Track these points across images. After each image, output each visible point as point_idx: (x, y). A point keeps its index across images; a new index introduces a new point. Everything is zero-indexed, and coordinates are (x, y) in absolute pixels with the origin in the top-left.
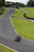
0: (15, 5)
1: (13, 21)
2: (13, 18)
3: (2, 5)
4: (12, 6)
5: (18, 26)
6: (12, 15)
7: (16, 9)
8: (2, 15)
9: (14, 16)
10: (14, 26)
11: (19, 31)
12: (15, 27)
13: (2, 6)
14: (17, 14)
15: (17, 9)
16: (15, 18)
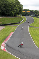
0: (33, 13)
1: (31, 31)
2: (32, 28)
3: (19, 13)
4: (30, 15)
5: (37, 37)
7: (35, 18)
8: (19, 25)
9: (32, 26)
10: (32, 37)
11: (37, 43)
12: (34, 38)
13: (18, 14)
16: (34, 28)
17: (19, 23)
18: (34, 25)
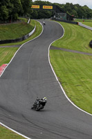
1: (56, 61)
2: (58, 53)
3: (23, 11)
4: (53, 16)
5: (72, 77)
6: (54, 43)
7: (65, 26)
9: (59, 46)
10: (59, 78)
11: (74, 94)
13: (21, 14)
14: (70, 40)
15: (70, 25)
16: (63, 53)
17: (23, 39)
18: (64, 45)
